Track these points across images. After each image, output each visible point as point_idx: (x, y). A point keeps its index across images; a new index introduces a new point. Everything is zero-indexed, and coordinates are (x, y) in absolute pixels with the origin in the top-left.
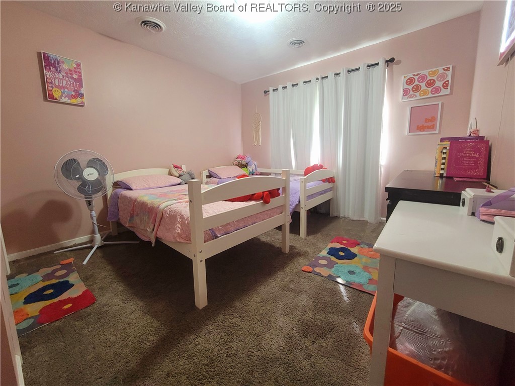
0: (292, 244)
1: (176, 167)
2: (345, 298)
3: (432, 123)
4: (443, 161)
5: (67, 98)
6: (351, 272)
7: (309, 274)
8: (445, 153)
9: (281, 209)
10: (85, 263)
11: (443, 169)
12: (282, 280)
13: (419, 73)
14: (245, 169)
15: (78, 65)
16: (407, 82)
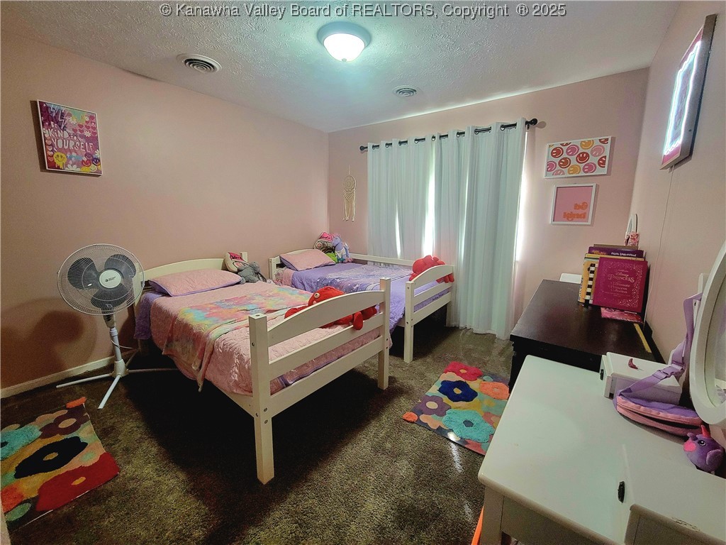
0: (392, 375)
1: (233, 257)
2: (458, 466)
3: (584, 211)
4: (590, 283)
5: (75, 166)
6: (468, 423)
7: (413, 425)
8: (592, 272)
9: (378, 332)
10: (101, 406)
11: (588, 294)
12: (376, 435)
13: (569, 142)
14: (332, 254)
15: (92, 118)
16: (552, 153)
